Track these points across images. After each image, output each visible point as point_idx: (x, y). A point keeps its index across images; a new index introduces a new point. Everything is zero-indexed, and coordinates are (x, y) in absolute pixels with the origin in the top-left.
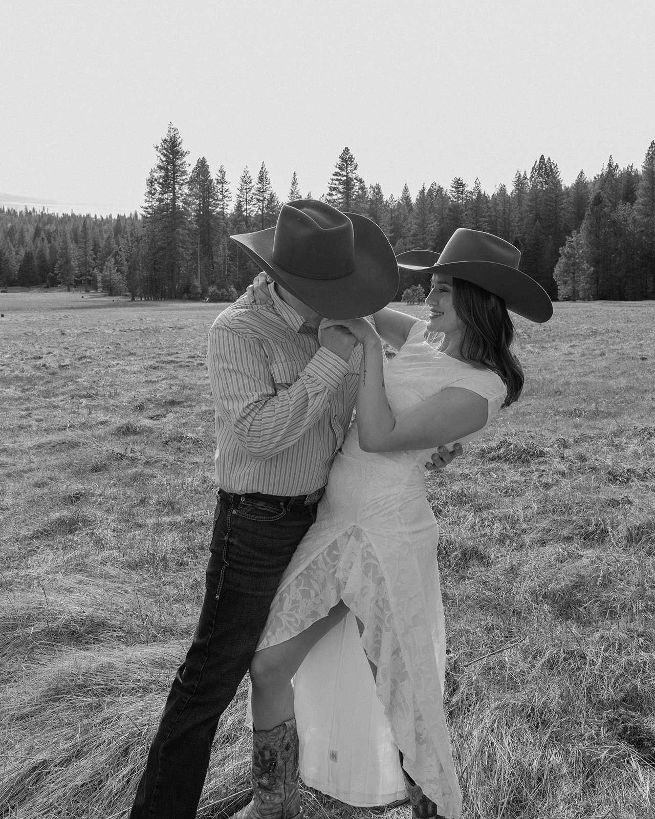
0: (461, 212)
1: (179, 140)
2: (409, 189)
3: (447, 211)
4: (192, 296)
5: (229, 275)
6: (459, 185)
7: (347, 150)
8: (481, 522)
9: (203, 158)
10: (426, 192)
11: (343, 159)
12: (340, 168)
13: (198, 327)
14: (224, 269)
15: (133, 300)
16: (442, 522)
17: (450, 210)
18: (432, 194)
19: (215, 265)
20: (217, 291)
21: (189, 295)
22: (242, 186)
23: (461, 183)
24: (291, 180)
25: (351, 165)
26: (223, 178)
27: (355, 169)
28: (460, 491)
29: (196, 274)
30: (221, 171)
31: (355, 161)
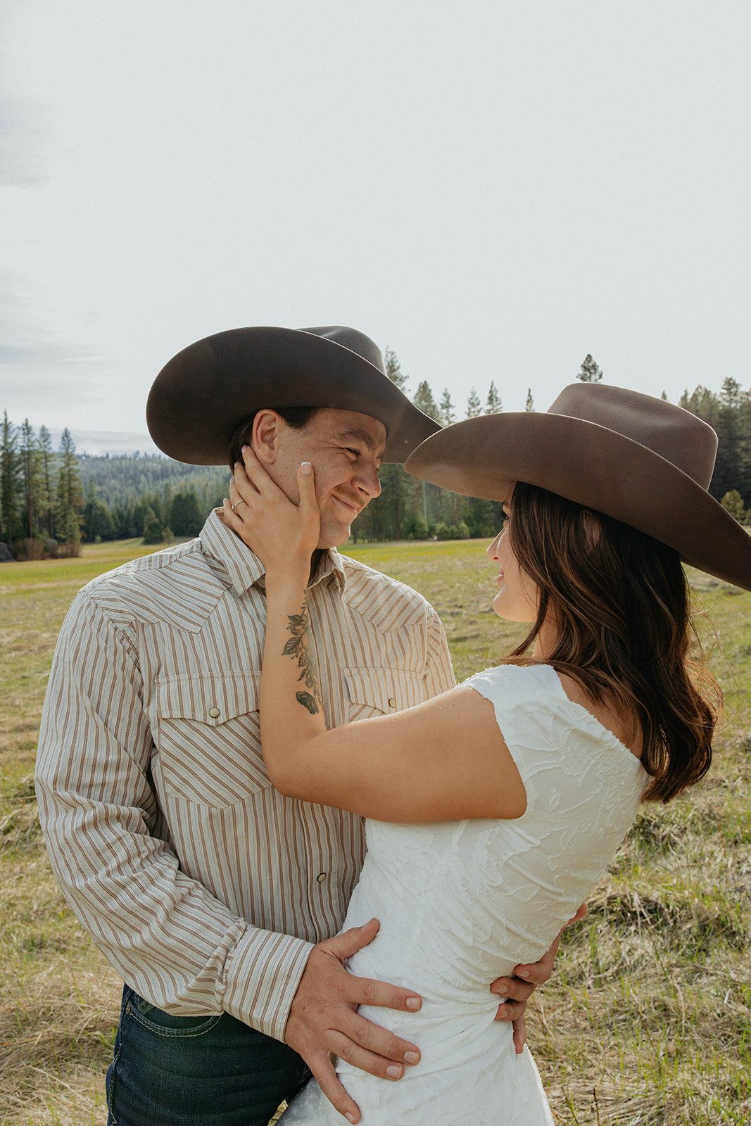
0: (736, 417)
1: (397, 365)
2: (668, 396)
3: (717, 417)
4: (419, 535)
5: (458, 510)
6: (730, 385)
7: (589, 356)
8: (737, 865)
9: (425, 382)
10: (689, 397)
11: (585, 367)
12: (582, 379)
13: (415, 571)
14: (453, 502)
15: (355, 542)
16: (676, 861)
17: (721, 416)
18: (697, 399)
19: (443, 499)
20: (446, 528)
21: (415, 534)
22: (469, 409)
23: (734, 384)
24: (526, 398)
25: (595, 373)
26: (448, 402)
27: (600, 378)
28: (707, 811)
29: (423, 512)
30: (445, 395)
31: (599, 369)
